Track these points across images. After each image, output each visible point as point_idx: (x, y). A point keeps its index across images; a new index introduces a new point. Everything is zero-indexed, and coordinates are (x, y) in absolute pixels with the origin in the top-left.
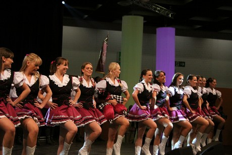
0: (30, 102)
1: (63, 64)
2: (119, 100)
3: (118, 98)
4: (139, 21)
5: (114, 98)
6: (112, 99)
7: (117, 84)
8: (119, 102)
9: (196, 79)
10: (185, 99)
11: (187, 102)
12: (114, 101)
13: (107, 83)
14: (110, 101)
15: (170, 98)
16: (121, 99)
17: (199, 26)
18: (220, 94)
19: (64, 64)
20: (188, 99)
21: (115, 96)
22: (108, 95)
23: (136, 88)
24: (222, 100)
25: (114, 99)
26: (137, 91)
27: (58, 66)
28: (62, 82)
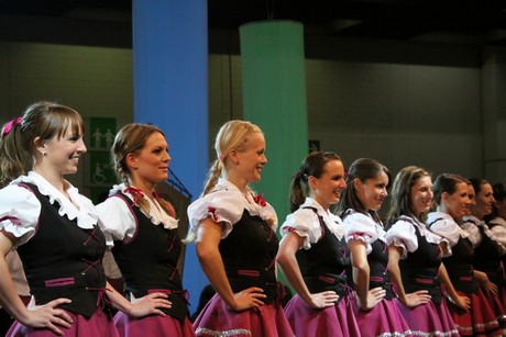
17: (349, 23)
19: (70, 133)
23: (291, 230)
26: (295, 240)
27: (40, 144)
28: (78, 208)
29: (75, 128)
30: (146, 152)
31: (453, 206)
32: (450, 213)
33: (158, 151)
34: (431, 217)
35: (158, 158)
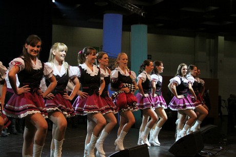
0: (60, 93)
1: (91, 54)
2: (131, 88)
3: (130, 87)
4: (119, 18)
5: (126, 86)
6: (125, 87)
7: (127, 74)
8: (131, 90)
9: (196, 69)
10: (190, 87)
11: (192, 89)
12: (127, 89)
13: (119, 73)
14: (123, 89)
15: (176, 87)
16: (133, 87)
18: (203, 82)
19: (93, 54)
20: (192, 87)
21: (127, 84)
22: (120, 83)
23: (140, 78)
24: (204, 88)
25: (127, 88)
26: (141, 80)
27: (86, 56)
28: (93, 71)
29: (94, 53)
30: (103, 59)
31: (193, 73)
32: (192, 75)
33: (105, 58)
34: (187, 75)
35: (105, 60)
